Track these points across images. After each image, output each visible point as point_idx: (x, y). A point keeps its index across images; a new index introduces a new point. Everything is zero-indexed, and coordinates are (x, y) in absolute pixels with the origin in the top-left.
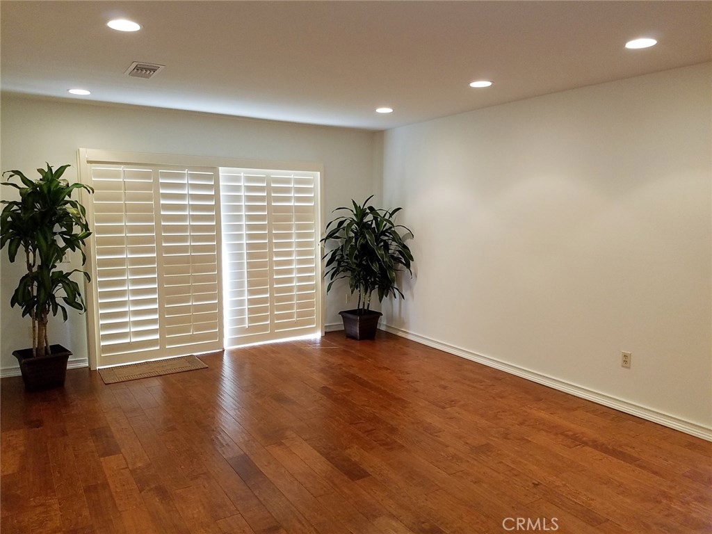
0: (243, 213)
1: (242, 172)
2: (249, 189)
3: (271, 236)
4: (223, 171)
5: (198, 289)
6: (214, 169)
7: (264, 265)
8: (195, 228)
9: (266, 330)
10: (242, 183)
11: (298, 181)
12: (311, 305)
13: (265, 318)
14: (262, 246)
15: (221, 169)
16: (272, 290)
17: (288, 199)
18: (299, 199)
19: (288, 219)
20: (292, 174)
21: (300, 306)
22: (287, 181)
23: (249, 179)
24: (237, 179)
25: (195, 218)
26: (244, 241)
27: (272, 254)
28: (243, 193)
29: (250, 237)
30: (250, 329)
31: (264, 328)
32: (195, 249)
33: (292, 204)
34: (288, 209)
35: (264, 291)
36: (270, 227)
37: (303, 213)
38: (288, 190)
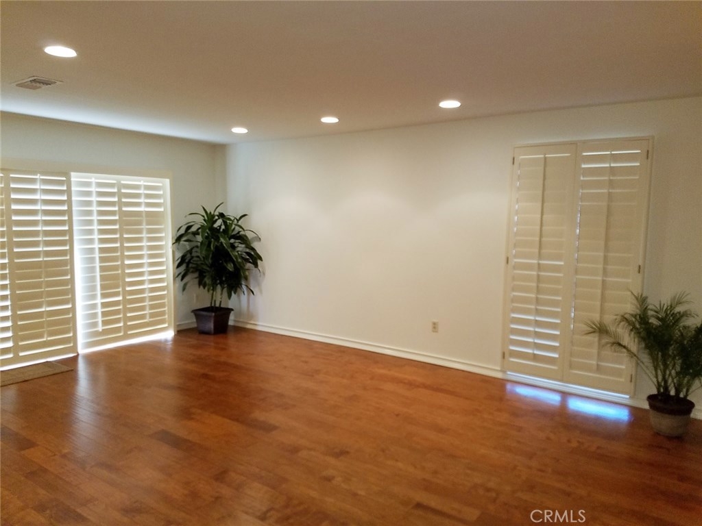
0: (95, 218)
1: (94, 178)
2: (100, 194)
3: (122, 240)
4: (75, 177)
5: (50, 294)
6: (67, 175)
7: (115, 268)
8: (47, 233)
9: (120, 332)
10: (93, 189)
11: (147, 188)
12: (162, 305)
13: (117, 321)
14: (114, 250)
15: (73, 174)
16: (125, 293)
17: (138, 204)
18: (148, 205)
19: (140, 223)
20: (142, 181)
21: (152, 307)
22: (137, 187)
23: (99, 185)
24: (88, 184)
25: (46, 223)
26: (96, 246)
27: (123, 257)
28: (94, 198)
29: (102, 241)
30: (105, 332)
31: (117, 330)
32: (47, 254)
33: (142, 209)
34: (138, 214)
35: (117, 294)
36: (121, 231)
37: (153, 218)
38: (137, 196)
